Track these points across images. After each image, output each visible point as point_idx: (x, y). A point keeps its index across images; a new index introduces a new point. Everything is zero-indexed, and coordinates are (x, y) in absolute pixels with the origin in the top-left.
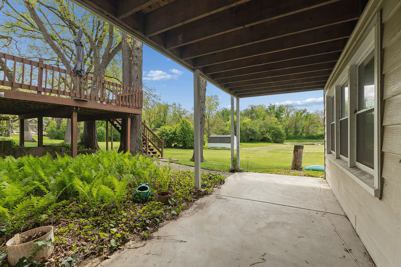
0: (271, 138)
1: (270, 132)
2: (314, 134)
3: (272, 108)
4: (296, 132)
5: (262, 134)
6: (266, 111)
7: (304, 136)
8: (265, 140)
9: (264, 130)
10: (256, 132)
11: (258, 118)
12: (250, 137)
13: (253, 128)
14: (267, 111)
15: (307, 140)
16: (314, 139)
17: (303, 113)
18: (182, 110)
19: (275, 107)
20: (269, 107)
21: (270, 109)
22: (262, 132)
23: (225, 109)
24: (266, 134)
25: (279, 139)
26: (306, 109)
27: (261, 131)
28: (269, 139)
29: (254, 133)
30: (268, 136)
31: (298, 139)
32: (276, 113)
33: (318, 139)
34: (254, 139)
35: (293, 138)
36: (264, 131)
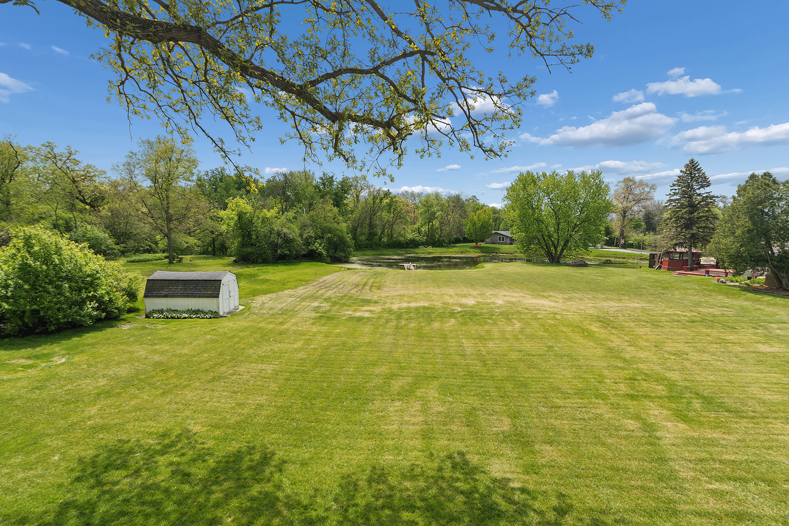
0: (324, 253)
1: (323, 238)
2: (401, 239)
3: (328, 181)
4: (372, 235)
5: (307, 243)
6: (315, 188)
7: (384, 242)
8: (312, 256)
9: (310, 234)
10: (293, 240)
11: (300, 201)
12: (279, 252)
13: (285, 230)
14: (317, 187)
15: (391, 251)
16: (400, 248)
17: (384, 197)
18: (82, 166)
19: (334, 181)
20: (321, 178)
21: (324, 184)
22: (307, 238)
23: (219, 172)
24: (315, 242)
25: (341, 254)
26: (389, 190)
27: (304, 237)
28: (320, 254)
29: (288, 241)
30: (319, 247)
31: (374, 249)
32: (336, 194)
33: (408, 248)
34: (289, 256)
35: (365, 247)
36: (311, 237)
